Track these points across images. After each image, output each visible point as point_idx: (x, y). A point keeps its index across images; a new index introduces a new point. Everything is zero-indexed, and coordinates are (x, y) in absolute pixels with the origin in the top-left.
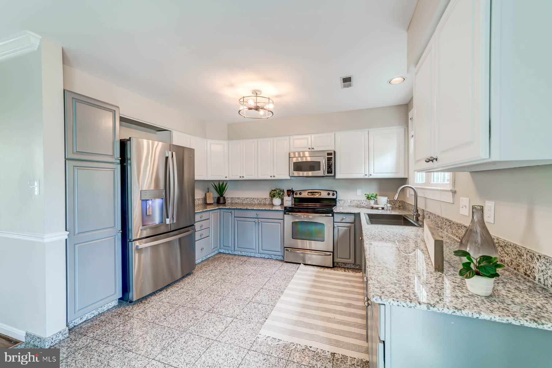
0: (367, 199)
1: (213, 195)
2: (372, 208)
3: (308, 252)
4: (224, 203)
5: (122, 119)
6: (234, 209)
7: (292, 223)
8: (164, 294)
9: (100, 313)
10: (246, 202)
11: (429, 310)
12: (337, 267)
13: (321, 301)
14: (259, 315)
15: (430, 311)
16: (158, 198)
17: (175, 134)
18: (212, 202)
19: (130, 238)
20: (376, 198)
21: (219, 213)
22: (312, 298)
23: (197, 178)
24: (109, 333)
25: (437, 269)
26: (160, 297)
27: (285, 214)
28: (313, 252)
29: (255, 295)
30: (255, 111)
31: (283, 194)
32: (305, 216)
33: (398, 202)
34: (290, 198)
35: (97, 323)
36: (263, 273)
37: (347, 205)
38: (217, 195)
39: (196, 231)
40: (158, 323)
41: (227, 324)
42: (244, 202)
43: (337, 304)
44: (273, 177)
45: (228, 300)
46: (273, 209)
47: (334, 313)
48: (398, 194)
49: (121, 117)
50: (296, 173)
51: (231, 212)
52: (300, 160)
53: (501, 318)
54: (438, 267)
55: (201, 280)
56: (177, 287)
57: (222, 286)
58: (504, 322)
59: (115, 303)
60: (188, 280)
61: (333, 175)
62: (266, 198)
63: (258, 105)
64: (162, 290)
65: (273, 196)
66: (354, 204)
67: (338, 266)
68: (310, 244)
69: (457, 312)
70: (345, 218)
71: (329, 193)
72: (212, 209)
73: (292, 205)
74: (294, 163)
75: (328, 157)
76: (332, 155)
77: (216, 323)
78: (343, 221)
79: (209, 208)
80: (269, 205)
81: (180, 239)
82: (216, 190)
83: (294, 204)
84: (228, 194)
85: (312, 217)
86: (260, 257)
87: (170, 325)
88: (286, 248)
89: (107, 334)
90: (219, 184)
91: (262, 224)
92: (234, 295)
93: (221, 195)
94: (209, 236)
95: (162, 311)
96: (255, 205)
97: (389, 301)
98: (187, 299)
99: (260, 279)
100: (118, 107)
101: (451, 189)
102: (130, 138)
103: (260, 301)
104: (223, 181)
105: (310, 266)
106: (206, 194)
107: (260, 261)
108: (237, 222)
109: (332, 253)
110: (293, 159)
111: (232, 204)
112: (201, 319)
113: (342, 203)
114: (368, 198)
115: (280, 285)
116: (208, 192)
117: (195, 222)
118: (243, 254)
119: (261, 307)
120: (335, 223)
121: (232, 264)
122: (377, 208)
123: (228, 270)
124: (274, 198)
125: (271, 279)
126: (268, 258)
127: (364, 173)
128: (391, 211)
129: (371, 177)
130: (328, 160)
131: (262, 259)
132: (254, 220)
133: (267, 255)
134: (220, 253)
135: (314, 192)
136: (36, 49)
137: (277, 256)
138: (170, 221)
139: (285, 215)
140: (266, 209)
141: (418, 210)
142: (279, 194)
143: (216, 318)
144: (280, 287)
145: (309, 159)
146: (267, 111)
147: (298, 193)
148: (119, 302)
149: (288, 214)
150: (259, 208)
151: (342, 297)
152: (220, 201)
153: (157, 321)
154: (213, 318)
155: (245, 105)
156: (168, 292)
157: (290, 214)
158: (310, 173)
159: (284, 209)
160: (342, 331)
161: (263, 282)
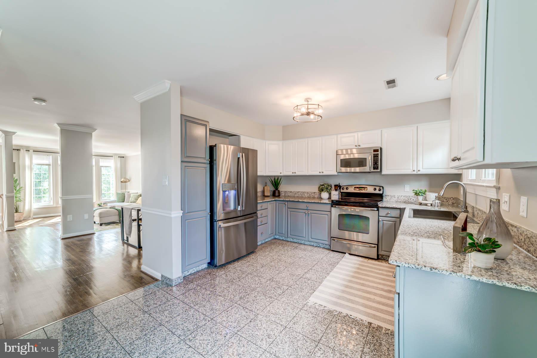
0: (415, 195)
1: (269, 189)
2: (421, 204)
3: (355, 243)
4: (279, 196)
5: (211, 130)
6: (287, 201)
7: (339, 215)
8: (237, 264)
9: (198, 270)
10: (297, 195)
11: (431, 271)
12: (381, 259)
13: (363, 285)
14: (308, 287)
15: (433, 272)
16: (233, 189)
17: (242, 138)
18: (269, 195)
19: (215, 219)
20: (425, 194)
21: (275, 204)
22: (355, 282)
23: (259, 174)
24: (206, 284)
25: (455, 250)
26: (234, 266)
27: (332, 206)
28: (360, 244)
29: (305, 273)
30: (307, 116)
31: (331, 189)
32: (352, 209)
33: (452, 199)
34: (337, 193)
35: (197, 276)
36: (312, 258)
37: (394, 201)
38: (273, 189)
39: (258, 217)
40: (235, 282)
41: (284, 290)
42: (296, 196)
43: (377, 288)
44: (321, 172)
45: (284, 274)
46: (322, 202)
47: (374, 295)
48: (444, 190)
49: (210, 129)
50: (344, 169)
51: (285, 204)
52: (347, 157)
53: (487, 280)
54: (456, 249)
55: (262, 258)
56: (245, 261)
57: (279, 264)
58: (490, 283)
59: (205, 266)
60: (252, 256)
61: (379, 170)
62: (315, 192)
63: (309, 110)
64: (235, 262)
65: (321, 190)
66: (402, 198)
67: (383, 258)
68: (357, 236)
69: (453, 274)
70: (390, 212)
71: (375, 188)
72: (269, 200)
73: (339, 199)
74: (341, 159)
75: (374, 154)
76: (378, 152)
77: (276, 288)
78: (388, 215)
79: (267, 200)
80: (318, 198)
81: (245, 223)
82: (273, 184)
83: (341, 198)
84: (283, 188)
85: (358, 211)
86: (309, 244)
87: (243, 285)
88: (332, 238)
89: (204, 284)
90: (275, 179)
91: (311, 215)
92: (288, 271)
93: (277, 189)
94: (267, 223)
95: (237, 275)
96: (305, 198)
97: (402, 263)
98: (253, 269)
99: (309, 262)
100: (208, 122)
101: (494, 186)
102: (216, 144)
103: (310, 278)
104: (278, 176)
105: (355, 256)
106: (264, 188)
107: (310, 248)
108: (290, 213)
109: (376, 246)
110: (340, 157)
111: (285, 196)
112: (265, 284)
113: (389, 198)
114: (417, 194)
115: (326, 268)
116: (266, 186)
117: (257, 211)
118: (295, 240)
119: (310, 282)
120: (379, 217)
121: (286, 248)
122: (426, 205)
123: (282, 252)
124: (323, 192)
125: (319, 263)
126: (316, 246)
127: (411, 168)
128: (440, 207)
129: (419, 173)
130: (374, 157)
131: (311, 246)
132: (304, 211)
133: (315, 243)
134: (275, 239)
135: (360, 187)
136: (168, 90)
137: (324, 245)
138: (241, 208)
139: (332, 208)
140: (315, 201)
141: (467, 206)
142: (327, 189)
143: (276, 285)
144: (327, 270)
145: (356, 156)
146: (317, 116)
147: (345, 188)
148: (208, 266)
149: (335, 207)
150: (309, 201)
151: (384, 284)
152: (276, 194)
153: (234, 281)
154: (274, 285)
155: (298, 111)
156: (239, 263)
157: (337, 207)
158: (358, 169)
159: (331, 202)
160: (380, 309)
161: (312, 264)
